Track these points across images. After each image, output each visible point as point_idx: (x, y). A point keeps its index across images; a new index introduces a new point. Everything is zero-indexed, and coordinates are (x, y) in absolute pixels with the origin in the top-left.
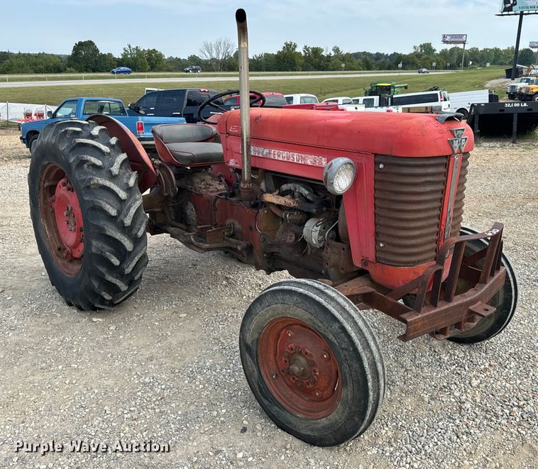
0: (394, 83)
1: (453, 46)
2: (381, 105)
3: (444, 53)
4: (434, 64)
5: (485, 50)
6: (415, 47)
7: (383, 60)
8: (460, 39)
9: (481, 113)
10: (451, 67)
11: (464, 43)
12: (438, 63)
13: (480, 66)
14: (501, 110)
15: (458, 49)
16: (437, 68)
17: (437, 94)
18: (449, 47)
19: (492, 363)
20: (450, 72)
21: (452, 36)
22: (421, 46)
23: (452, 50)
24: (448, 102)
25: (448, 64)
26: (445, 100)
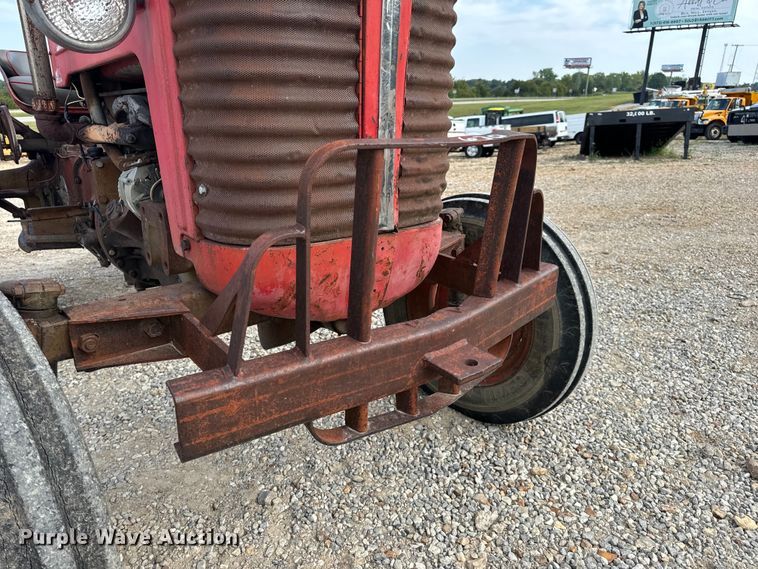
0: (507, 107)
1: (575, 71)
2: (487, 124)
3: (566, 79)
4: (555, 90)
5: (612, 75)
6: (534, 73)
7: (500, 86)
8: (584, 63)
9: (598, 124)
10: (574, 94)
11: (588, 67)
12: (559, 89)
13: (606, 92)
14: (621, 121)
15: (582, 74)
16: (557, 95)
17: (552, 115)
18: (572, 72)
19: (536, 469)
20: (571, 98)
21: (576, 60)
22: (541, 71)
23: (575, 76)
24: (564, 124)
25: (571, 91)
26: (562, 121)
